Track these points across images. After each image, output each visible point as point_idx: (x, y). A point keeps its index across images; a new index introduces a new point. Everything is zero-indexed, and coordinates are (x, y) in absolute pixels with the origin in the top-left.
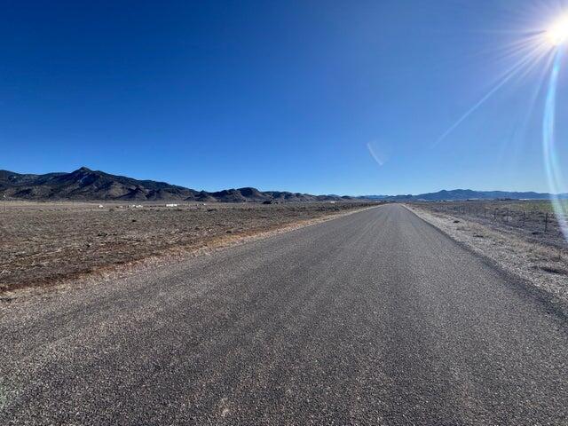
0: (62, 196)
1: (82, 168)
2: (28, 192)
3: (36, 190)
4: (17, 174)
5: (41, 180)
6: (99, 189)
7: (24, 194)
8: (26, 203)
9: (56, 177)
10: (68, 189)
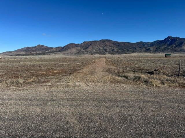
0: (161, 51)
1: (169, 37)
2: (149, 49)
3: (151, 48)
4: (145, 43)
5: (152, 44)
6: (176, 46)
7: (148, 50)
8: (149, 54)
9: (158, 42)
10: (163, 48)
